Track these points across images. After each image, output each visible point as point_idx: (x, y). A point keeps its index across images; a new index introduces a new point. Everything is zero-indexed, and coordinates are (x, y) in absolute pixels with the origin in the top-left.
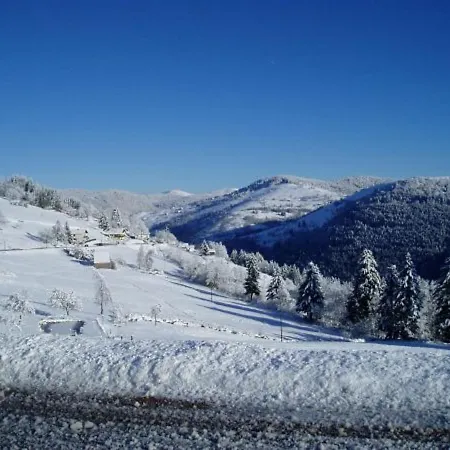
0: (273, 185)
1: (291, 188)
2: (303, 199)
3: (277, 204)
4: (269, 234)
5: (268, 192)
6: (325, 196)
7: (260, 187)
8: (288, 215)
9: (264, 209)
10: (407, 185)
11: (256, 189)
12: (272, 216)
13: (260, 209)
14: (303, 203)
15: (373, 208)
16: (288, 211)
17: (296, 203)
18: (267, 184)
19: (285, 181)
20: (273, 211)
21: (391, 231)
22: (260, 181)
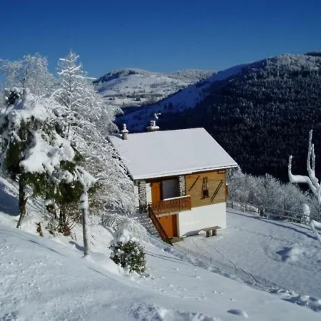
0: (121, 76)
1: (139, 77)
2: (153, 86)
3: (131, 91)
4: (135, 117)
5: (120, 82)
6: (172, 83)
7: (110, 79)
8: (143, 100)
9: (121, 96)
10: (278, 62)
11: (106, 80)
12: (128, 101)
13: (117, 96)
14: (154, 89)
15: (253, 85)
16: (142, 96)
17: (148, 90)
18: (116, 76)
19: (131, 73)
20: (128, 97)
21: (283, 107)
22: (109, 74)
